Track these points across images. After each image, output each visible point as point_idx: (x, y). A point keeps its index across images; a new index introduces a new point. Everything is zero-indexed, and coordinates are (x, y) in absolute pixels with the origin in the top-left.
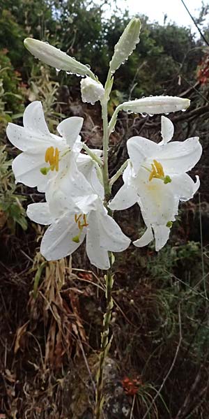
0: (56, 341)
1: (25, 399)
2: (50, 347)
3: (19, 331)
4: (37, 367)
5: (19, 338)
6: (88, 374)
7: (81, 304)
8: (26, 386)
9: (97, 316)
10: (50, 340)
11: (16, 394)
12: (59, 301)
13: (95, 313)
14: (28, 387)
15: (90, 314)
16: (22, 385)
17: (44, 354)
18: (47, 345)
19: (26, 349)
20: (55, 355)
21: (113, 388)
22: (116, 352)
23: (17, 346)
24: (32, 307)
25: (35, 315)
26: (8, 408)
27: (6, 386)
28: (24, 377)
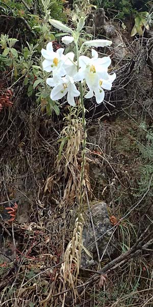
0: (71, 189)
1: (48, 218)
2: (67, 192)
3: (48, 179)
4: (57, 202)
5: (48, 183)
6: (89, 209)
7: (90, 169)
8: (50, 212)
9: (101, 179)
10: (68, 188)
11: (44, 214)
12: (76, 164)
13: (99, 176)
14: (51, 212)
15: (96, 176)
16: (47, 211)
17: (63, 196)
18: (65, 191)
19: (52, 191)
20: (69, 197)
21: (103, 218)
22: (110, 203)
23: (46, 188)
24: (58, 165)
25: (59, 170)
26: (38, 221)
27: (38, 208)
28: (49, 207)
